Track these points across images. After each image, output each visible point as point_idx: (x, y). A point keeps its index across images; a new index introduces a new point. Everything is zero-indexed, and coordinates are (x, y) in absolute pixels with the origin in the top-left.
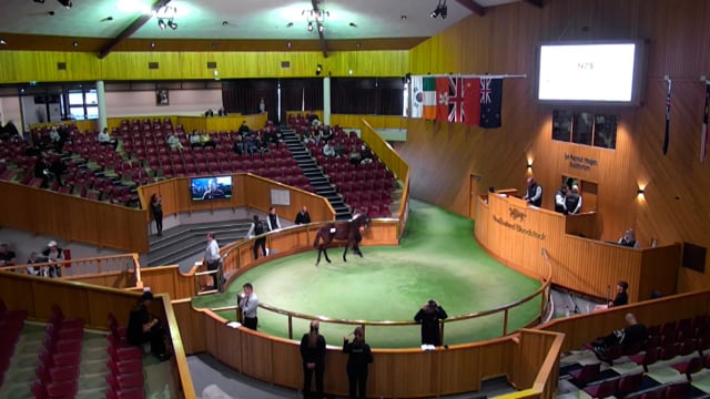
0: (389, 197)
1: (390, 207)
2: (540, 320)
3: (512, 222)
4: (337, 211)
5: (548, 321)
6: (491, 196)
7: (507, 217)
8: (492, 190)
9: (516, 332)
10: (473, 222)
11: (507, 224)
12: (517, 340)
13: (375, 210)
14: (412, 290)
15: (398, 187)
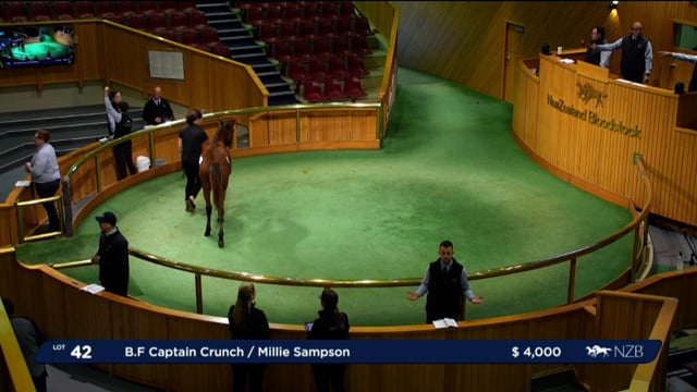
0: (361, 65)
1: (363, 82)
2: (628, 278)
3: (580, 107)
4: (269, 89)
5: (643, 279)
6: (544, 62)
7: (571, 99)
8: (546, 51)
9: (593, 296)
10: (510, 109)
11: (571, 111)
12: (592, 310)
13: (338, 87)
14: (406, 228)
15: (377, 46)
